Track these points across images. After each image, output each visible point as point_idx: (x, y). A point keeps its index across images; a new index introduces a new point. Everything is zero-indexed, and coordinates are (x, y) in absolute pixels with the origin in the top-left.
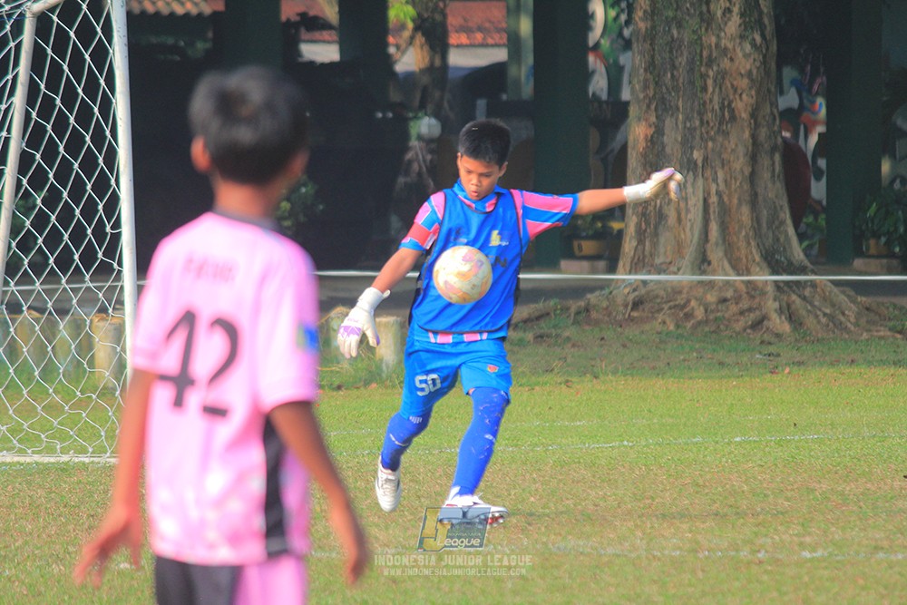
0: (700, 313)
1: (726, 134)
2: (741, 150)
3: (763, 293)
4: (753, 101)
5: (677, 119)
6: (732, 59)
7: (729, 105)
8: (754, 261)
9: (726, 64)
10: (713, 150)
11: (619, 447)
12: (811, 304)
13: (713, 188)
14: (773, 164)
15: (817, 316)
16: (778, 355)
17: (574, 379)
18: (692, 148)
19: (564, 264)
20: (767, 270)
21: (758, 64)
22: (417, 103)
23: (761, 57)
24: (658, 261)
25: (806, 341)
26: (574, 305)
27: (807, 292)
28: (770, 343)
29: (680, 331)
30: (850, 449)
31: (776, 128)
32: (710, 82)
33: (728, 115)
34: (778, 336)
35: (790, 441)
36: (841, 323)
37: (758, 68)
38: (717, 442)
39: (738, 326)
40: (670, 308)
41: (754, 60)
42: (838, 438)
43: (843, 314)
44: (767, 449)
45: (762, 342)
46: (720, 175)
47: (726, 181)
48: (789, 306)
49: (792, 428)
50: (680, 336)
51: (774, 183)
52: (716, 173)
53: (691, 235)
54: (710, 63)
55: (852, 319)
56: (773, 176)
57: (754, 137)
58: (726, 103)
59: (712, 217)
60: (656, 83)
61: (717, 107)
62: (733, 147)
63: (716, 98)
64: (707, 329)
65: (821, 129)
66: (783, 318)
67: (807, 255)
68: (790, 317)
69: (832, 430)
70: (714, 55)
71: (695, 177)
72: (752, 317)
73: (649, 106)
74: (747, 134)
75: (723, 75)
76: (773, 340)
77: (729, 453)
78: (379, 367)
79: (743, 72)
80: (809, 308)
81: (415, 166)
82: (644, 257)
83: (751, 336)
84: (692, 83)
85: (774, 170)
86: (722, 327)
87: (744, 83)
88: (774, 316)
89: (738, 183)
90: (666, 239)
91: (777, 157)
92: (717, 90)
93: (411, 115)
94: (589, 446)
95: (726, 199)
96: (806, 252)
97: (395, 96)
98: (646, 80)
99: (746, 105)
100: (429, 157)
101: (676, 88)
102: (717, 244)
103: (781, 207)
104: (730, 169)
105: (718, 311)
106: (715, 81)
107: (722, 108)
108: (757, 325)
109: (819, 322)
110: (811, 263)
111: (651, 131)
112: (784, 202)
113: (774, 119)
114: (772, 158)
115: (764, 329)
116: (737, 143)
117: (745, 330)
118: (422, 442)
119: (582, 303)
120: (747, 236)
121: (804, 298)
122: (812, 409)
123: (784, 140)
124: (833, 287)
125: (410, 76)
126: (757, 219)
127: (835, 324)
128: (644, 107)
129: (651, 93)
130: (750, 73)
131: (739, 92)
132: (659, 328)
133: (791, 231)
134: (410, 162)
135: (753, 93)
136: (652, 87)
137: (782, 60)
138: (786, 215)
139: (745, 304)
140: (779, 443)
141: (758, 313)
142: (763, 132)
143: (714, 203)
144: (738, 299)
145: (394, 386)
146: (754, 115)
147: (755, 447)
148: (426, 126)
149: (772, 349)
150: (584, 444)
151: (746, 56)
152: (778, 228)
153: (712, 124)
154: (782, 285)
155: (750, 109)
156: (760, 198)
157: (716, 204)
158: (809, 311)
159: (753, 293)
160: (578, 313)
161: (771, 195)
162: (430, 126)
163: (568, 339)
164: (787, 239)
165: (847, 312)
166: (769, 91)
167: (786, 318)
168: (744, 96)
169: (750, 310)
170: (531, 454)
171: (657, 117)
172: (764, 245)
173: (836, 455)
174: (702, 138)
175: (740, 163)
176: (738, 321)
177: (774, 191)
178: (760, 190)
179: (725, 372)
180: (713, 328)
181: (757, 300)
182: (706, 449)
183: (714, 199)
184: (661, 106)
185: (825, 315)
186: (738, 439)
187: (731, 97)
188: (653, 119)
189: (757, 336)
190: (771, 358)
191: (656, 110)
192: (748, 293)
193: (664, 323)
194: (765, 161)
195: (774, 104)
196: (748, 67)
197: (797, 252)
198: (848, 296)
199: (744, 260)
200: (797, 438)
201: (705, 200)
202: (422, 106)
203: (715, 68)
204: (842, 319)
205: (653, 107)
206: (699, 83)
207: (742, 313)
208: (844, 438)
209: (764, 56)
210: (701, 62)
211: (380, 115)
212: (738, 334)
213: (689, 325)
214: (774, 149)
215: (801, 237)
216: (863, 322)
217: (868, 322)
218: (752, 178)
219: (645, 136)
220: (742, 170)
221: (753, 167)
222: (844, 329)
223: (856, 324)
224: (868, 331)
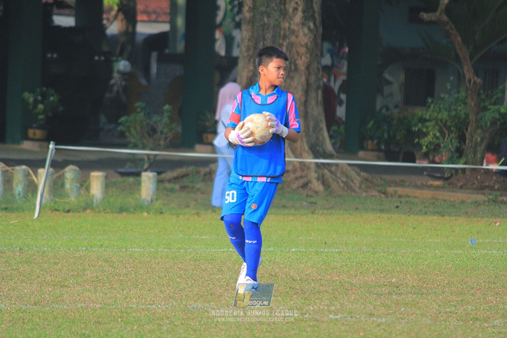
1: (292, 78)
2: (300, 88)
3: (309, 168)
4: (307, 60)
6: (297, 37)
7: (294, 62)
8: (305, 150)
9: (293, 38)
11: (227, 252)
12: (336, 176)
14: (317, 97)
15: (338, 183)
16: (316, 203)
17: (202, 212)
19: (198, 147)
20: (312, 156)
21: (311, 39)
22: (118, 52)
23: (313, 36)
25: (332, 196)
26: (203, 170)
27: (333, 169)
28: (311, 196)
30: (356, 258)
31: (320, 76)
33: (293, 68)
34: (316, 192)
35: (322, 252)
36: (351, 187)
37: (312, 42)
38: (282, 251)
39: (294, 186)
41: (310, 37)
42: (349, 251)
43: (353, 182)
44: (310, 256)
45: (307, 196)
48: (323, 176)
49: (324, 244)
51: (317, 107)
54: (285, 37)
55: (358, 185)
56: (317, 103)
57: (307, 80)
58: (293, 61)
60: (254, 48)
62: (296, 85)
65: (344, 77)
66: (320, 182)
67: (334, 148)
68: (323, 182)
69: (346, 246)
70: (287, 33)
72: (302, 181)
73: (249, 60)
74: (303, 79)
75: (291, 45)
76: (314, 195)
77: (289, 258)
78: (92, 201)
79: (303, 44)
80: (334, 177)
81: (115, 88)
83: (302, 192)
85: (317, 100)
86: (286, 186)
87: (303, 50)
88: (315, 181)
91: (320, 92)
93: (114, 59)
94: (210, 250)
96: (333, 145)
97: (106, 48)
98: (249, 46)
99: (304, 63)
100: (124, 83)
103: (321, 121)
106: (287, 48)
107: (291, 63)
108: (305, 186)
109: (339, 186)
110: (337, 152)
111: (251, 74)
113: (319, 71)
114: (317, 93)
115: (309, 189)
116: (298, 83)
117: (298, 188)
118: (116, 244)
119: (207, 170)
121: (331, 172)
122: (335, 234)
123: (324, 84)
124: (348, 167)
125: (114, 37)
126: (307, 127)
127: (348, 187)
128: (247, 61)
129: (251, 53)
130: (306, 45)
131: (300, 55)
133: (326, 134)
134: (113, 85)
135: (308, 56)
136: (252, 49)
137: (324, 38)
138: (323, 125)
139: (298, 174)
140: (317, 253)
141: (305, 179)
142: (312, 78)
144: (295, 171)
145: (100, 212)
146: (308, 68)
147: (303, 255)
148: (122, 65)
149: (313, 200)
150: (208, 249)
151: (305, 35)
152: (318, 132)
154: (320, 164)
155: (306, 65)
156: (310, 115)
158: (334, 180)
159: (303, 168)
160: (205, 175)
161: (315, 113)
162: (125, 66)
163: (199, 189)
164: (323, 138)
165: (355, 181)
166: (317, 55)
167: (321, 183)
168: (303, 58)
169: (301, 177)
170: (178, 253)
171: (254, 67)
172: (311, 142)
173: (348, 261)
175: (299, 95)
176: (294, 183)
177: (317, 111)
178: (309, 110)
179: (286, 211)
180: (281, 187)
181: (305, 172)
182: (276, 255)
185: (343, 182)
186: (294, 250)
187: (296, 57)
188: (251, 67)
189: (304, 192)
190: (313, 205)
192: (300, 168)
194: (313, 94)
195: (319, 63)
196: (306, 41)
197: (329, 147)
198: (356, 172)
199: (299, 149)
200: (326, 250)
202: (121, 54)
203: (287, 41)
204: (352, 184)
205: (252, 61)
207: (297, 179)
208: (352, 251)
209: (315, 36)
210: (280, 38)
211: (97, 58)
212: (294, 190)
214: (318, 88)
215: (331, 137)
216: (363, 186)
217: (366, 187)
218: (306, 103)
219: (247, 77)
220: (300, 99)
221: (306, 97)
222: (354, 191)
223: (360, 188)
224: (366, 192)
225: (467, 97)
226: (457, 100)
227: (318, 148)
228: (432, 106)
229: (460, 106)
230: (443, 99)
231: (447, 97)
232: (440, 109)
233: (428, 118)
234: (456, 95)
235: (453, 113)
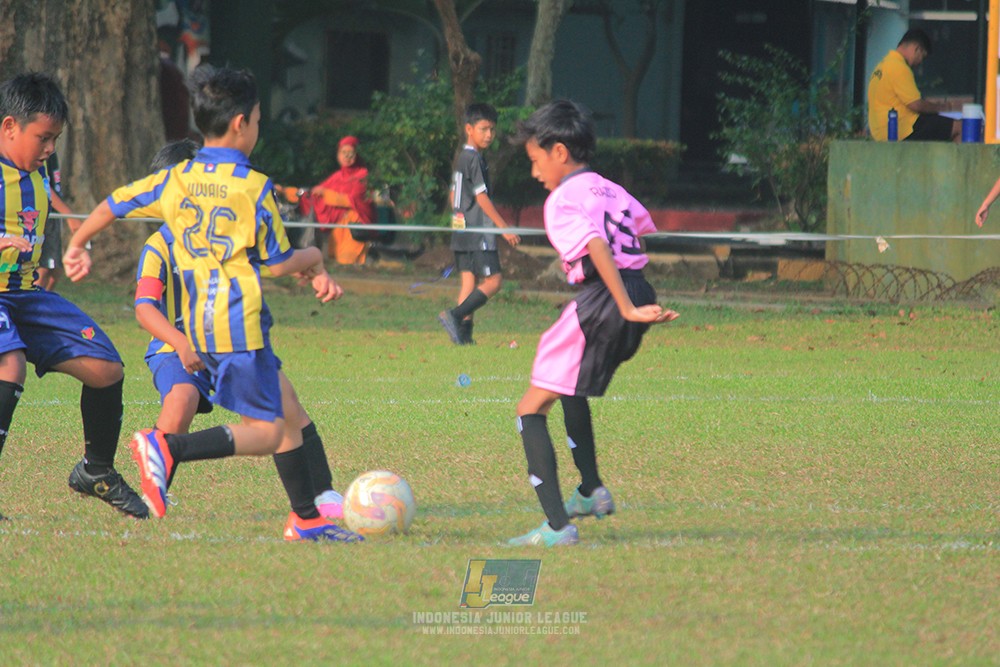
1: (96, 52)
2: (113, 71)
3: (133, 236)
4: (126, 15)
5: (39, 32)
7: (100, 18)
10: (80, 69)
13: (79, 114)
14: (149, 89)
18: (56, 66)
33: (99, 29)
39: (104, 273)
46: (88, 99)
47: (94, 107)
51: (149, 110)
52: (83, 96)
56: (148, 103)
57: (127, 57)
58: (97, 16)
59: (77, 146)
61: (86, 20)
62: (104, 67)
63: (85, 10)
65: (203, 51)
72: (121, 262)
73: (6, 15)
74: (119, 53)
83: (119, 285)
85: (149, 97)
89: (109, 108)
91: (154, 81)
95: (93, 126)
99: (120, 20)
102: (82, 178)
103: (157, 138)
104: (99, 92)
107: (92, 22)
108: (125, 273)
111: (9, 43)
113: (151, 37)
114: (148, 82)
116: (108, 62)
117: (111, 277)
120: (117, 170)
123: (163, 63)
126: (128, 151)
131: (113, 3)
135: (128, 5)
139: (112, 248)
140: (148, 409)
141: (127, 259)
142: (138, 53)
143: (79, 130)
144: (103, 242)
146: (127, 31)
153: (79, 40)
155: (123, 24)
156: (133, 128)
157: (83, 132)
159: (122, 236)
161: (146, 124)
166: (146, 5)
168: (118, 9)
169: (118, 255)
171: (16, 28)
174: (67, 55)
175: (110, 87)
176: (104, 267)
177: (149, 118)
178: (133, 118)
181: (127, 244)
182: (64, 413)
183: (79, 126)
184: (21, 15)
187: (103, 9)
188: (11, 30)
189: (124, 286)
191: (15, 19)
192: (116, 236)
194: (139, 85)
195: (151, 20)
201: (71, 128)
205: (11, 16)
207: (109, 258)
212: (103, 281)
214: (150, 72)
218: (125, 104)
219: (3, 49)
220: (113, 95)
221: (126, 90)
225: (451, 89)
226: (433, 95)
228: (383, 108)
229: (436, 107)
230: (404, 94)
231: (411, 88)
232: (398, 114)
233: (374, 132)
234: (431, 87)
235: (425, 122)
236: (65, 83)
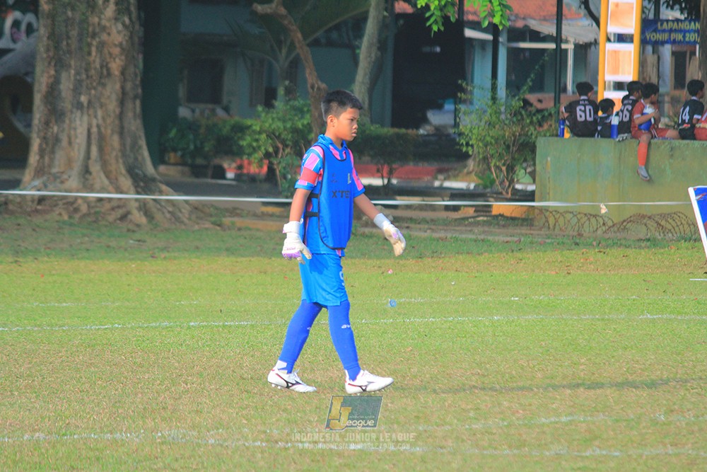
0: (84, 209)
1: (104, 85)
2: (114, 97)
4: (122, 63)
5: (70, 73)
6: (109, 34)
7: (107, 63)
9: (104, 37)
10: (95, 96)
13: (94, 122)
14: (135, 108)
15: (163, 213)
16: (145, 241)
18: (80, 94)
20: (130, 180)
21: (127, 38)
24: (54, 170)
25: (157, 229)
29: (72, 221)
32: (94, 49)
33: (105, 73)
34: (138, 226)
36: (179, 218)
37: (127, 41)
39: (111, 218)
40: (64, 204)
41: (124, 35)
43: (181, 212)
45: (129, 230)
46: (100, 113)
47: (104, 119)
48: (145, 205)
50: (71, 225)
51: (135, 120)
52: (96, 112)
53: (78, 153)
54: (94, 35)
55: (187, 216)
56: (135, 115)
57: (123, 88)
58: (105, 64)
59: (94, 142)
60: (56, 47)
61: (98, 66)
62: (109, 94)
63: (98, 61)
64: (89, 219)
66: (142, 213)
68: (146, 213)
70: (97, 30)
71: (82, 113)
72: (120, 212)
73: (50, 63)
74: (118, 86)
75: (102, 45)
76: (135, 228)
79: (117, 43)
80: (159, 207)
82: (44, 167)
83: (119, 225)
84: (81, 49)
85: (135, 112)
86: (100, 218)
87: (117, 51)
88: (135, 212)
89: (112, 120)
90: (60, 156)
91: (138, 102)
92: (99, 56)
95: (103, 129)
98: (48, 45)
99: (118, 66)
101: (70, 52)
102: (96, 161)
103: (140, 137)
104: (106, 110)
105: (97, 207)
106: (97, 48)
107: (102, 67)
108: (123, 218)
109: (165, 217)
111: (51, 80)
112: (142, 134)
114: (134, 104)
115: (128, 221)
116: (111, 92)
117: (115, 220)
120: (117, 157)
126: (123, 145)
127: (175, 218)
128: (46, 64)
129: (51, 54)
130: (121, 45)
131: (114, 56)
132: (57, 218)
133: (146, 153)
135: (123, 57)
136: (52, 49)
138: (143, 143)
139: (114, 203)
141: (124, 209)
142: (129, 86)
143: (95, 133)
144: (110, 199)
146: (123, 73)
151: (118, 32)
152: (137, 151)
153: (94, 78)
155: (120, 68)
156: (126, 130)
157: (97, 133)
158: (158, 210)
161: (133, 128)
164: (144, 159)
165: (183, 210)
166: (134, 57)
168: (117, 60)
169: (119, 207)
171: (56, 71)
172: (129, 163)
174: (87, 88)
175: (113, 106)
176: (110, 214)
177: (136, 125)
178: (126, 124)
180: (94, 219)
183: (94, 130)
184: (59, 64)
185: (169, 212)
187: (108, 60)
188: (52, 72)
189: (123, 225)
191: (55, 65)
193: (60, 214)
194: (129, 105)
196: (120, 39)
197: (151, 169)
199: (114, 173)
201: (89, 131)
203: (97, 39)
204: (180, 215)
205: (53, 64)
206: (86, 49)
207: (113, 209)
209: (132, 33)
210: (88, 35)
212: (110, 223)
213: (77, 216)
214: (136, 97)
216: (193, 217)
217: (197, 218)
218: (121, 116)
219: (47, 83)
220: (114, 111)
221: (122, 108)
222: (182, 222)
223: (189, 219)
224: (198, 224)
227: (137, 171)
235: (289, 124)
236: (85, 104)
